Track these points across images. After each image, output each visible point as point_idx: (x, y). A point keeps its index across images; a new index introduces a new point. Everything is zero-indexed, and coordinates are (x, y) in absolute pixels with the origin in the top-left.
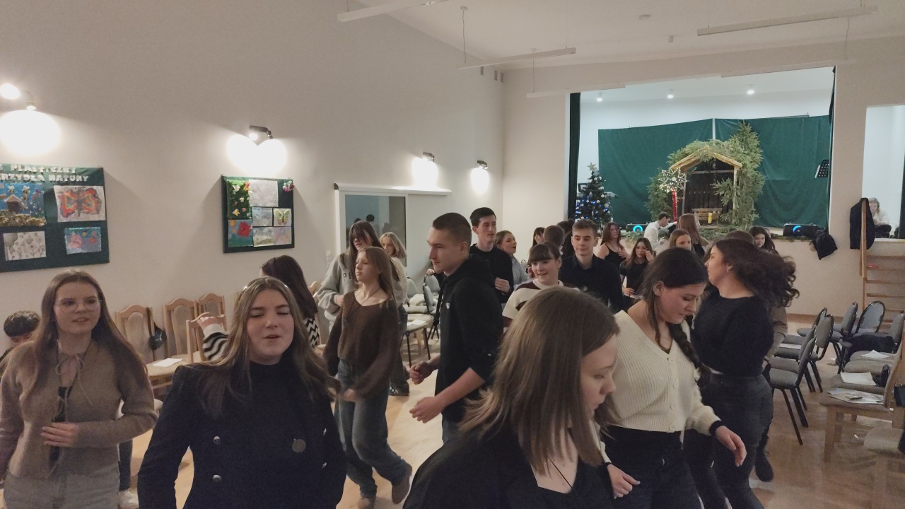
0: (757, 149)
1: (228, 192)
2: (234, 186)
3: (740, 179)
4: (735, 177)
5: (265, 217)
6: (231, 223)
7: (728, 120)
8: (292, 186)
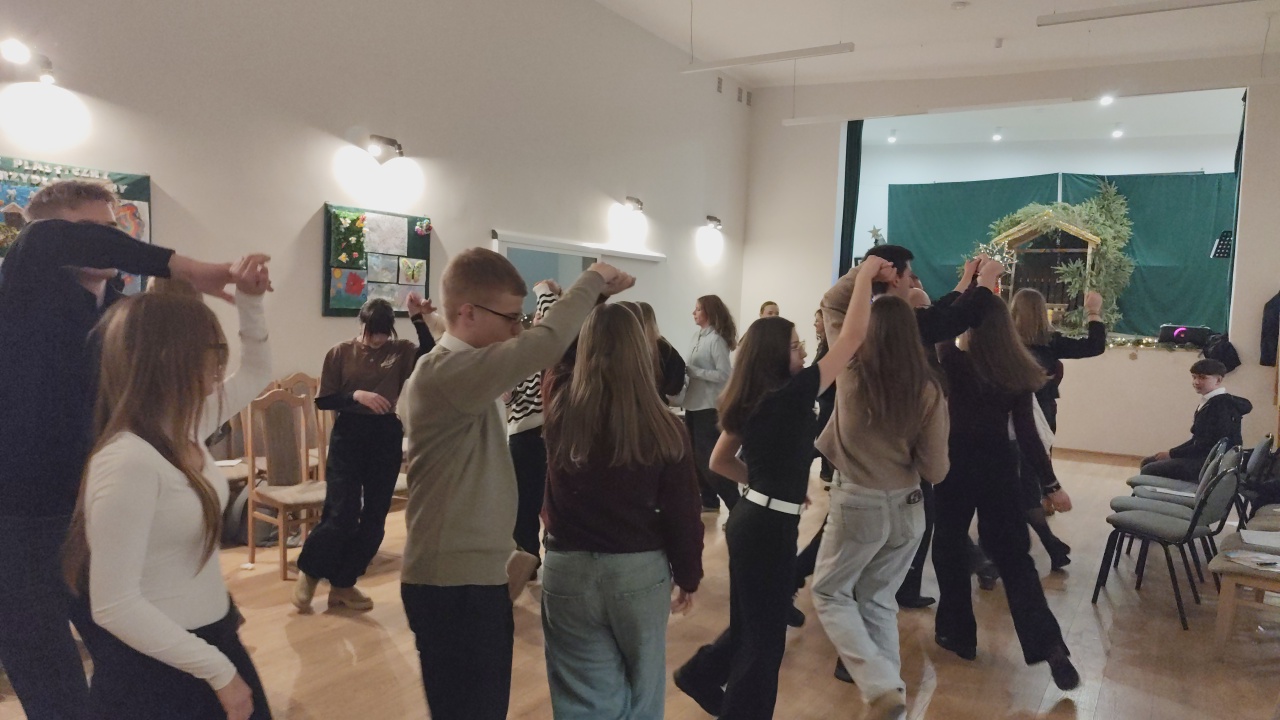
0: (1125, 220)
1: (333, 228)
2: (342, 219)
3: (1097, 261)
4: (1089, 258)
5: (385, 269)
6: (337, 273)
7: (1083, 176)
8: (429, 228)
